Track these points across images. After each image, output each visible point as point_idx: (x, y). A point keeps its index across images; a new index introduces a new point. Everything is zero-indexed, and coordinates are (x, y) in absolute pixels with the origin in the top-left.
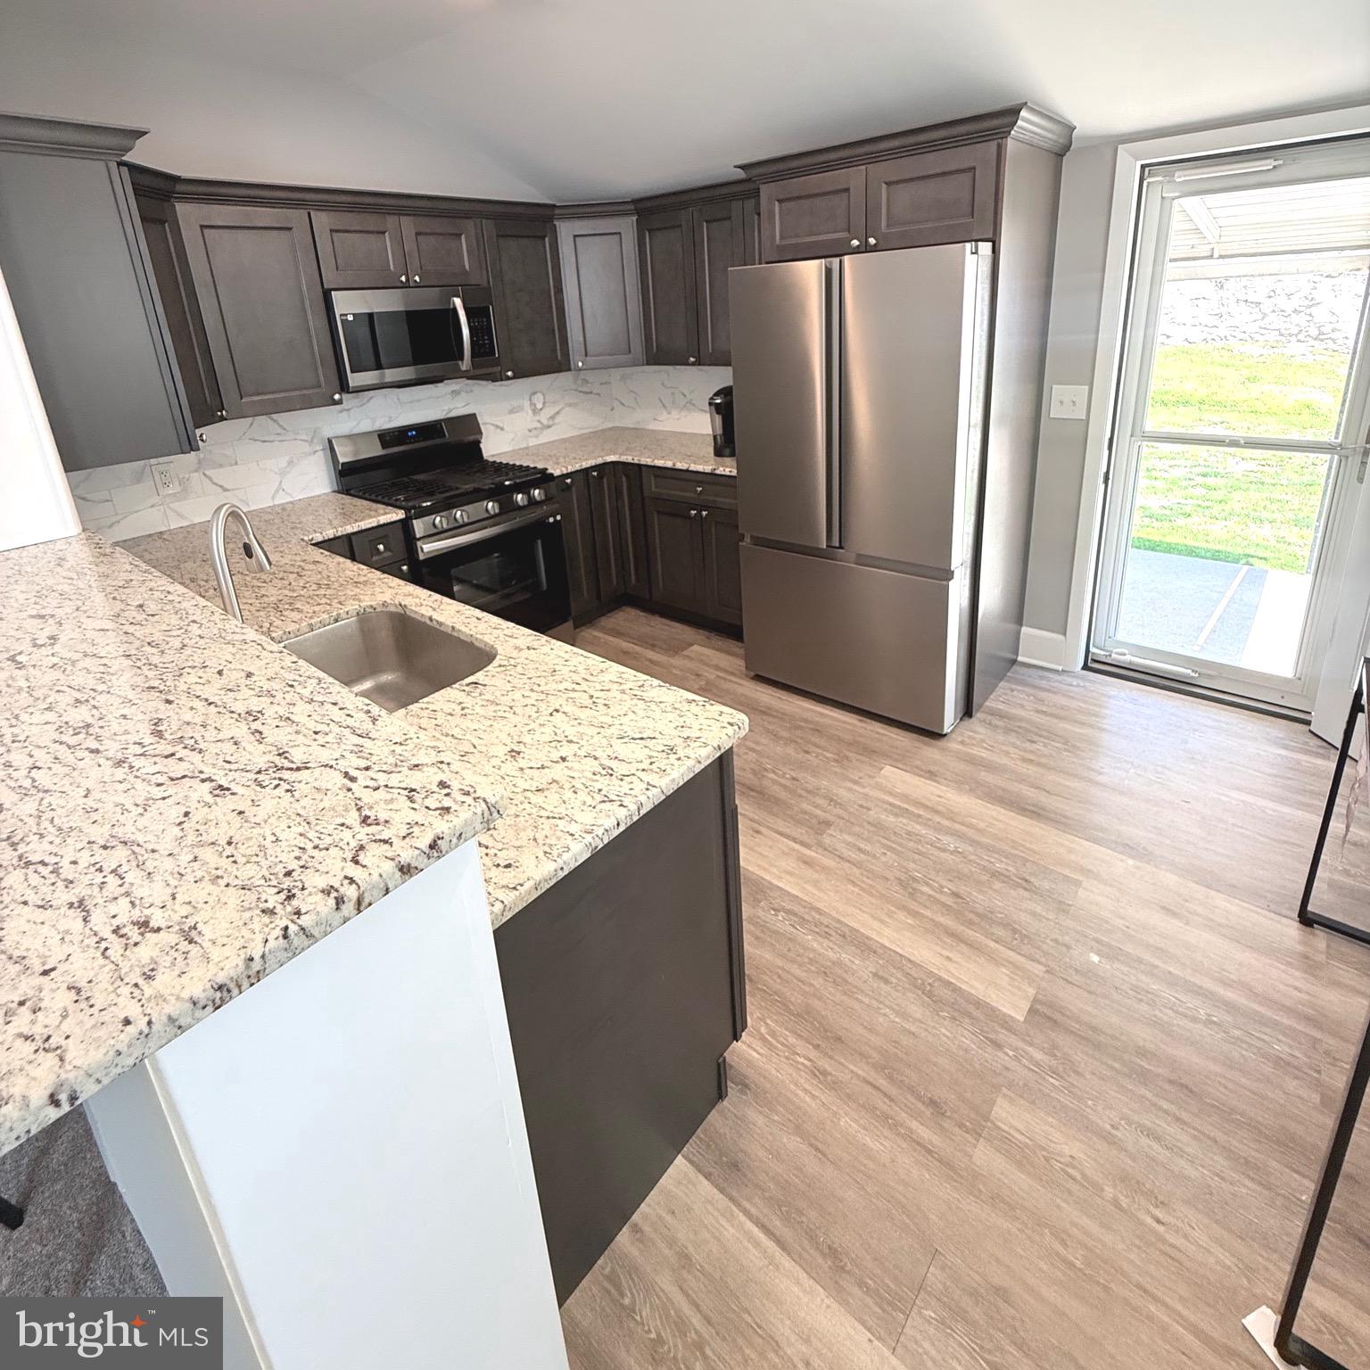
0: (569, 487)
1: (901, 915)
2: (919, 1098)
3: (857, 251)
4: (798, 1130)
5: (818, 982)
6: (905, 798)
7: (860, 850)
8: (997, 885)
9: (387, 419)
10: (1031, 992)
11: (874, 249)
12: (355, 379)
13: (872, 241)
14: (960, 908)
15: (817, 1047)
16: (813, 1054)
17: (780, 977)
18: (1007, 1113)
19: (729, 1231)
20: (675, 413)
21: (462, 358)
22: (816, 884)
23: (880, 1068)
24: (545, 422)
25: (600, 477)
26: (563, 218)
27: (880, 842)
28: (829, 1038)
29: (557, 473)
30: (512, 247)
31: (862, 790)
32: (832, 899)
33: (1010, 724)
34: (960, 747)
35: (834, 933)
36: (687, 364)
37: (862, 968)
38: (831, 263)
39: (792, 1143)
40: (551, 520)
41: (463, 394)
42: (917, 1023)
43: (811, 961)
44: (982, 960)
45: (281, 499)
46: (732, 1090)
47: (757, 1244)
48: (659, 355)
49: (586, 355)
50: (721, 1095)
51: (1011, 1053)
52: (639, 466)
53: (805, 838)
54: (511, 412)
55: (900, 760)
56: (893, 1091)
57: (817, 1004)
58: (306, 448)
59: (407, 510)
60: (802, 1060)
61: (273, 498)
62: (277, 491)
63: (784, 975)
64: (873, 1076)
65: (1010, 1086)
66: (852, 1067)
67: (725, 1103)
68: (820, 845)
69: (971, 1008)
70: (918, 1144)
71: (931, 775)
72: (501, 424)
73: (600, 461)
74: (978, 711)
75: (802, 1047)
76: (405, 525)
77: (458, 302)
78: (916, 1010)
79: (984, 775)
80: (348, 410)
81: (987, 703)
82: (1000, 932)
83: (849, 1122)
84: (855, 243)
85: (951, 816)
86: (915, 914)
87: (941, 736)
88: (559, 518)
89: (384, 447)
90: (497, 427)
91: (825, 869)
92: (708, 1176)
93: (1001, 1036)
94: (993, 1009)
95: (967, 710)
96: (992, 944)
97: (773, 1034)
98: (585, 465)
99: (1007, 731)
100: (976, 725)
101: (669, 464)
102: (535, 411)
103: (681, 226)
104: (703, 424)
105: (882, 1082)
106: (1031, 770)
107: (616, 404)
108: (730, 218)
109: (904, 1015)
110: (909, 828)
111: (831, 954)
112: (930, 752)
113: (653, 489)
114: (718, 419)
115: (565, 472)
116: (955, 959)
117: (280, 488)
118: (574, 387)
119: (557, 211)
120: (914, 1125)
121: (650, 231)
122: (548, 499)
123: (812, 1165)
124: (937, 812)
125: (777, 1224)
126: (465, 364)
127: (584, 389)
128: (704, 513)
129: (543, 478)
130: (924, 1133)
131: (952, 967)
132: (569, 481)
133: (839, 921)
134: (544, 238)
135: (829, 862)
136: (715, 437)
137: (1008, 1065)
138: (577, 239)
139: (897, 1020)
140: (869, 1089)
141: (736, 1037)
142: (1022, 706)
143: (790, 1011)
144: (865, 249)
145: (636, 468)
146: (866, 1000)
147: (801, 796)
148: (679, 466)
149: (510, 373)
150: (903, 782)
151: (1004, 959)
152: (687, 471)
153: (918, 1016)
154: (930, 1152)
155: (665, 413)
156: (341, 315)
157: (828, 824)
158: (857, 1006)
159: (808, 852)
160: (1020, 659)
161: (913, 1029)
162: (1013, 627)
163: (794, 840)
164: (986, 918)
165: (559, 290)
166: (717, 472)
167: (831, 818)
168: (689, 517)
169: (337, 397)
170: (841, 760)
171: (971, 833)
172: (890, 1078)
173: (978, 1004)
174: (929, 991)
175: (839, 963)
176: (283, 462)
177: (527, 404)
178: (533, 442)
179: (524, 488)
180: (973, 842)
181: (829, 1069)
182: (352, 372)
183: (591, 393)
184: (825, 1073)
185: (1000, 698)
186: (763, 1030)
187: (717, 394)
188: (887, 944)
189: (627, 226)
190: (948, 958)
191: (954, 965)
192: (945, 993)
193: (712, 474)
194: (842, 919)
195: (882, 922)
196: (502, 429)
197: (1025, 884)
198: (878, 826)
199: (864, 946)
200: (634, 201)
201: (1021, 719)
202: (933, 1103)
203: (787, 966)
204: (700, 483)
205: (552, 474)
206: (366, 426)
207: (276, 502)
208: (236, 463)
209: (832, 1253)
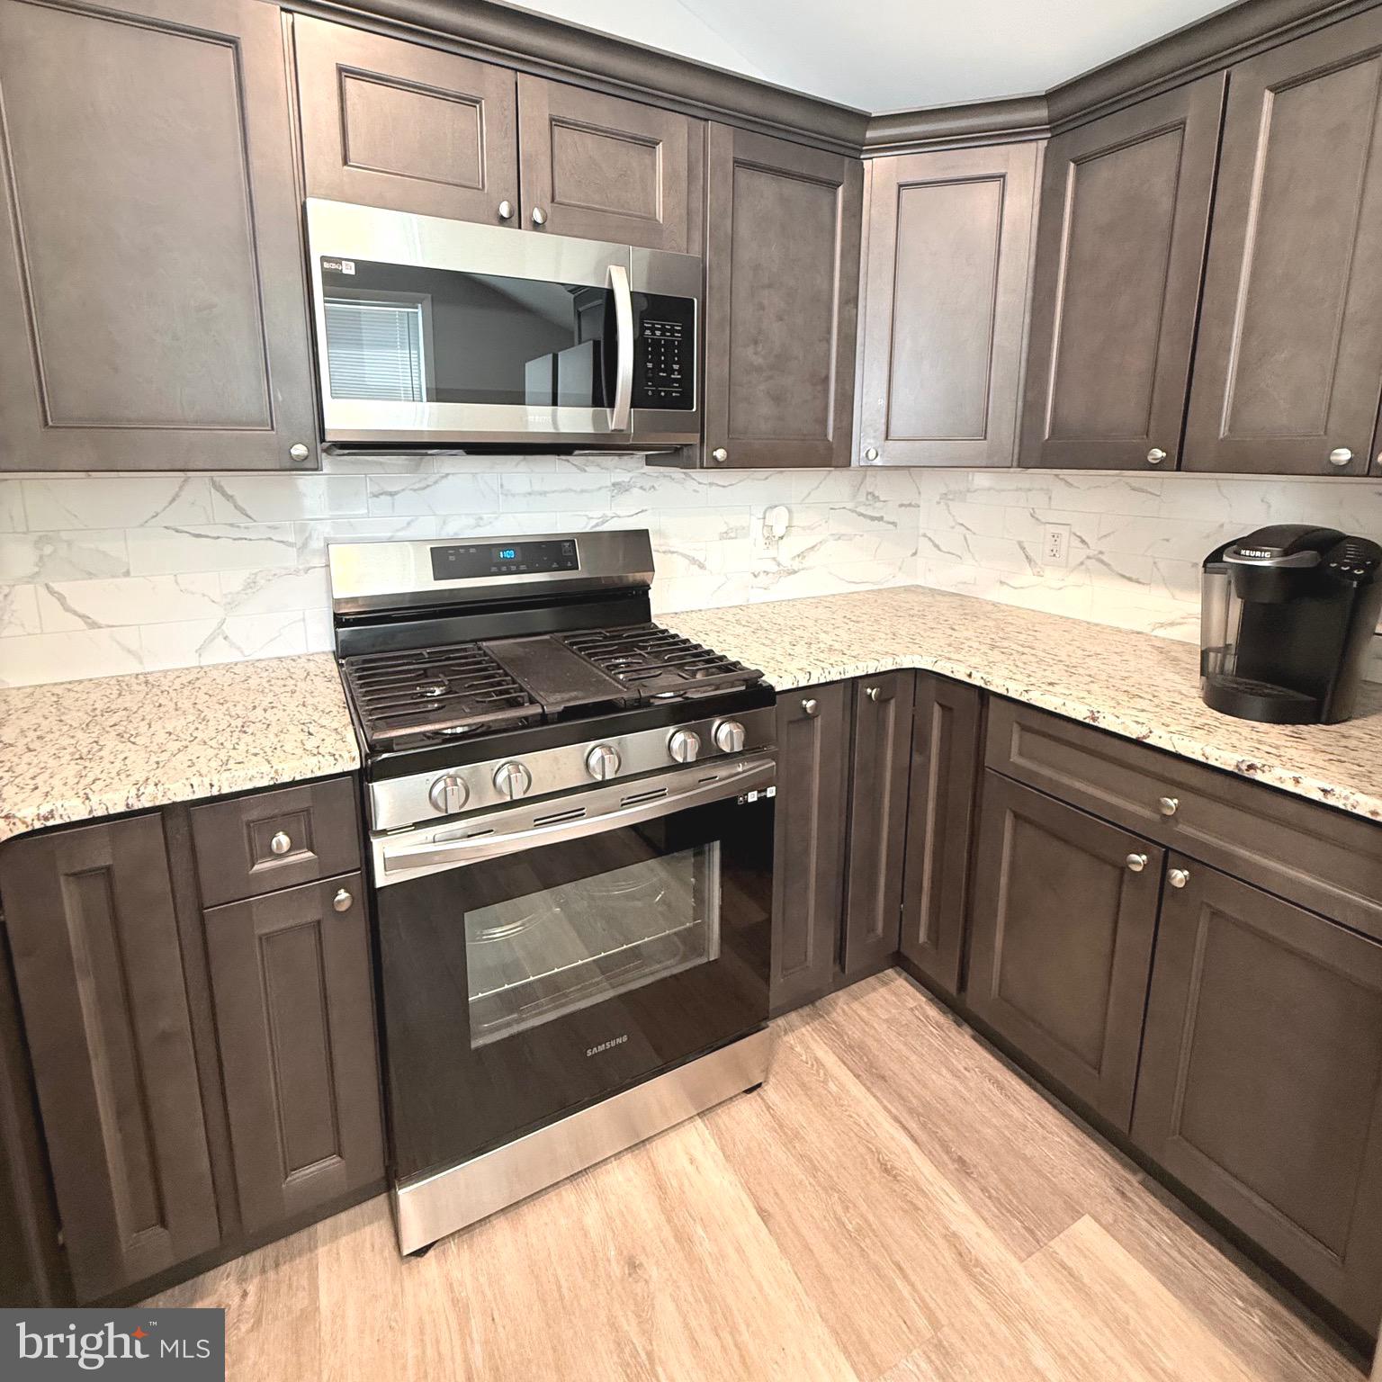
0: (808, 718)
9: (472, 521)
20: (1052, 576)
21: (611, 401)
24: (787, 562)
25: (883, 701)
29: (784, 683)
30: (765, 193)
40: (753, 797)
41: (636, 491)
49: (886, 437)
52: (984, 694)
54: (725, 536)
61: (199, 651)
62: (211, 639)
72: (700, 556)
73: (887, 665)
80: (392, 494)
88: (771, 792)
89: (438, 576)
90: (693, 561)
98: (852, 672)
102: (772, 539)
103: (1180, 123)
107: (924, 545)
113: (1015, 758)
114: (1221, 608)
115: (803, 683)
117: (219, 633)
118: (850, 505)
119: (872, 133)
122: (752, 747)
126: (618, 416)
127: (870, 512)
128: (1178, 875)
132: (810, 704)
136: (1204, 655)
138: (906, 193)
145: (975, 697)
149: (720, 454)
155: (1029, 571)
156: (324, 259)
165: (851, 298)
166: (1253, 773)
168: (1123, 869)
176: (232, 581)
177: (756, 525)
178: (758, 596)
179: (699, 714)
183: (881, 519)
193: (1231, 777)
196: (702, 566)
205: (771, 688)
207: (207, 660)
208: (127, 574)
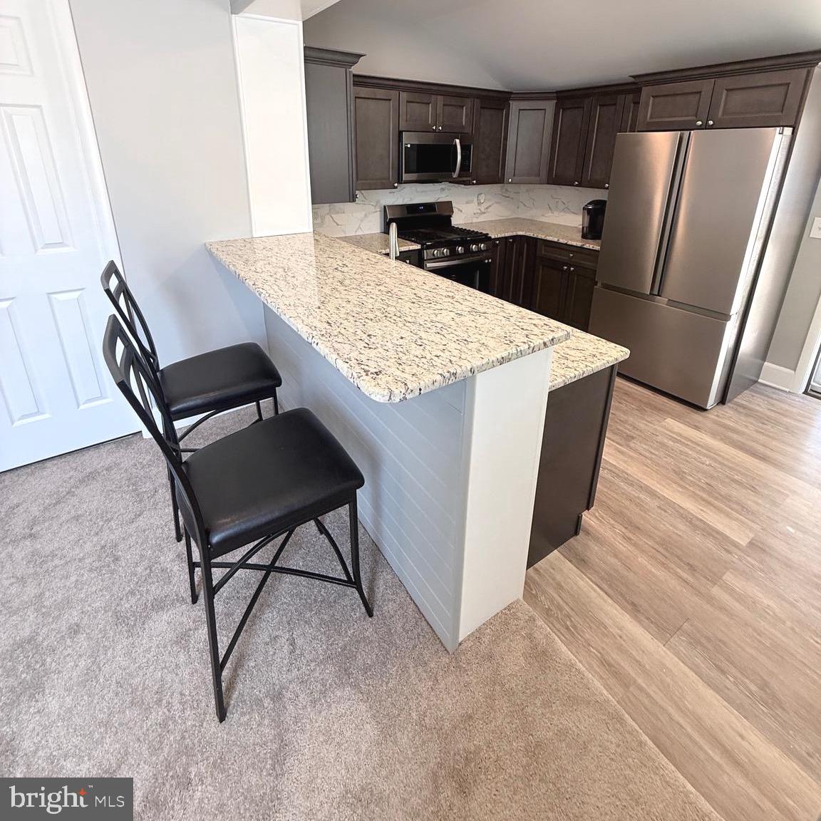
0: (497, 245)
1: (675, 486)
2: (682, 561)
3: (700, 128)
4: (616, 556)
5: (627, 503)
6: (680, 435)
7: (651, 452)
8: (734, 485)
10: (752, 535)
11: (711, 127)
12: (405, 177)
13: (711, 123)
14: (710, 489)
15: (626, 528)
16: (623, 530)
18: (732, 579)
19: (581, 583)
21: (454, 172)
22: (625, 462)
23: (661, 544)
24: (483, 210)
25: (513, 242)
26: (515, 100)
27: (663, 452)
28: (633, 526)
29: (493, 237)
30: (487, 113)
31: (654, 427)
32: (634, 470)
33: (749, 412)
34: (716, 418)
35: (636, 485)
36: (572, 185)
37: (652, 503)
38: (683, 134)
39: (613, 560)
40: (486, 261)
41: (446, 190)
42: (682, 532)
43: (623, 493)
44: (722, 515)
45: (360, 233)
46: (581, 533)
47: (595, 591)
48: (556, 179)
49: (514, 176)
50: (576, 533)
51: (736, 557)
52: (536, 239)
54: (467, 203)
55: (677, 417)
56: (666, 554)
57: (626, 511)
58: (372, 209)
59: (422, 245)
60: (618, 531)
64: (656, 546)
65: (735, 569)
67: (578, 537)
68: (628, 446)
69: (714, 533)
70: (681, 578)
71: (697, 428)
72: (462, 209)
73: (514, 234)
74: (729, 402)
75: (617, 525)
76: (420, 252)
77: (458, 141)
78: (682, 527)
79: (730, 434)
81: (735, 400)
82: (735, 506)
83: (642, 560)
84: (700, 123)
85: (709, 449)
86: (683, 487)
87: (706, 410)
88: (490, 261)
89: (408, 213)
90: (459, 210)
92: (570, 561)
93: (731, 549)
94: (728, 537)
95: (722, 400)
96: (729, 510)
97: (603, 518)
98: (507, 235)
99: (747, 415)
100: (727, 410)
101: (556, 240)
102: (479, 204)
103: (583, 107)
104: (576, 221)
105: (661, 549)
106: (761, 437)
107: (521, 204)
108: (615, 104)
109: (675, 527)
110: (681, 449)
111: (633, 493)
112: (696, 416)
113: (543, 252)
114: (587, 219)
115: (496, 237)
116: (706, 511)
117: (360, 227)
119: (512, 96)
120: (678, 570)
121: (563, 109)
122: (487, 250)
123: (625, 573)
124: (699, 445)
125: (605, 587)
126: (455, 175)
127: (506, 195)
128: (572, 269)
129: (485, 238)
130: (685, 575)
131: (704, 514)
132: (498, 242)
133: (639, 481)
134: (503, 109)
135: (632, 454)
137: (734, 561)
138: (521, 112)
139: (671, 528)
140: (654, 551)
141: (588, 508)
142: (758, 405)
144: (705, 127)
146: (654, 516)
147: (617, 422)
148: (561, 241)
149: (474, 182)
150: (678, 427)
151: (736, 518)
152: (566, 244)
153: (683, 529)
154: (687, 583)
155: (550, 212)
156: (405, 144)
157: (633, 438)
158: (648, 517)
160: (759, 380)
161: (680, 534)
162: (759, 361)
163: (613, 441)
164: (727, 499)
165: (506, 139)
166: (585, 246)
167: (635, 435)
168: (563, 270)
169: (396, 185)
170: (640, 410)
171: (719, 459)
172: (666, 549)
173: (718, 532)
174: (690, 521)
175: (638, 498)
176: (362, 214)
177: (475, 199)
179: (476, 242)
180: (720, 463)
181: (633, 538)
182: (405, 173)
183: (509, 197)
184: (630, 539)
185: (744, 398)
186: (597, 514)
187: (590, 203)
188: (666, 496)
189: (550, 106)
190: (702, 510)
192: (698, 523)
193: (581, 248)
194: (641, 480)
195: (663, 486)
196: (463, 212)
197: (753, 489)
198: (663, 445)
199: (653, 494)
200: (557, 92)
201: (757, 411)
202: (690, 565)
203: (609, 492)
204: (572, 252)
205: (490, 237)
206: (400, 202)
207: (357, 234)
208: (344, 213)
209: (633, 604)
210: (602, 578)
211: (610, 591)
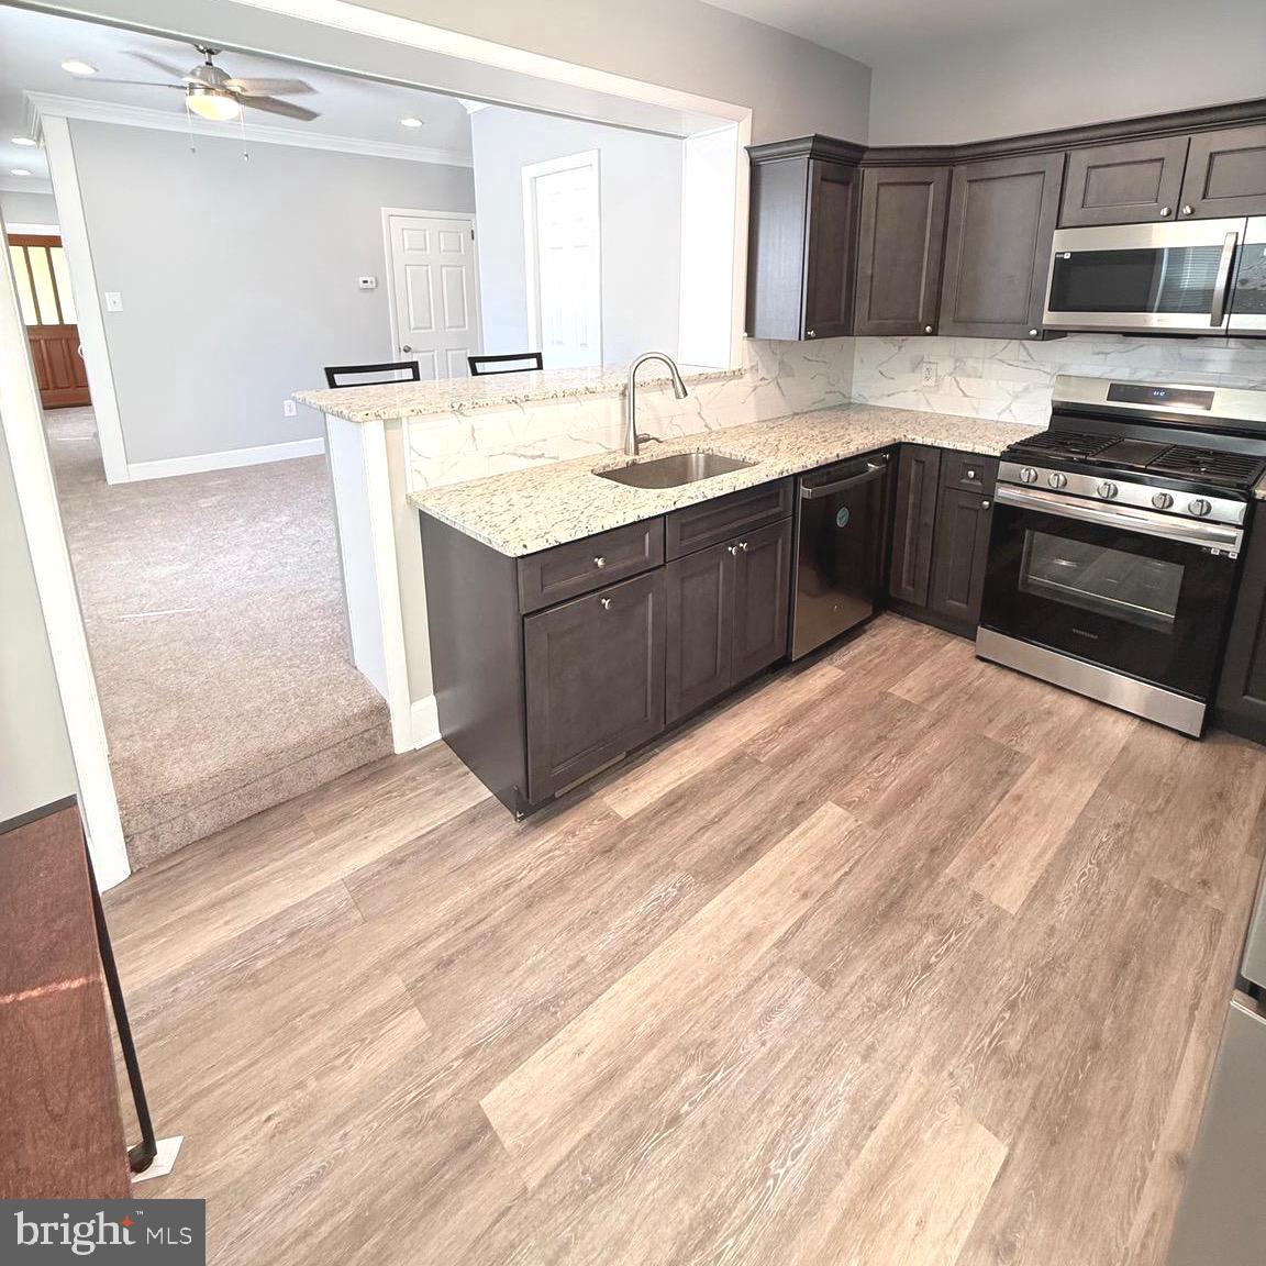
1: (652, 1020)
2: (459, 952)
4: (477, 860)
5: (589, 904)
8: (687, 1211)
15: (530, 887)
16: (525, 883)
17: (603, 874)
18: (411, 1025)
19: (442, 813)
23: (495, 929)
27: (789, 1046)
28: (532, 900)
31: (916, 1066)
35: (641, 934)
37: (596, 949)
39: (470, 854)
42: (520, 979)
47: (428, 825)
51: (456, 1064)
53: (794, 947)
56: (473, 933)
57: (568, 897)
60: (524, 872)
63: (603, 879)
64: (491, 921)
65: (429, 1044)
66: (504, 908)
69: (514, 1047)
70: (428, 938)
75: (534, 876)
78: (532, 985)
83: (466, 893)
86: (652, 1040)
91: (736, 955)
92: (474, 807)
93: (474, 1065)
94: (506, 1073)
96: (585, 1127)
97: (551, 859)
105: (483, 927)
109: (531, 971)
111: (618, 922)
116: (577, 1060)
120: (442, 940)
123: (450, 863)
125: (432, 837)
130: (432, 945)
131: (569, 1050)
133: (656, 945)
137: (447, 1052)
139: (530, 962)
143: (567, 875)
146: (557, 940)
151: (560, 1130)
153: (527, 984)
154: (418, 944)
158: (555, 930)
159: (769, 942)
161: (517, 973)
163: (791, 933)
167: (838, 993)
170: (1004, 1059)
172: (483, 936)
173: (517, 1058)
174: (548, 1009)
175: (604, 928)
181: (508, 892)
184: (507, 887)
186: (557, 852)
188: (615, 986)
190: (580, 1052)
191: (569, 1056)
192: (540, 1026)
194: (659, 949)
195: (647, 994)
199: (620, 961)
202: (450, 962)
209: (402, 862)
210: (444, 836)
211: (425, 840)
